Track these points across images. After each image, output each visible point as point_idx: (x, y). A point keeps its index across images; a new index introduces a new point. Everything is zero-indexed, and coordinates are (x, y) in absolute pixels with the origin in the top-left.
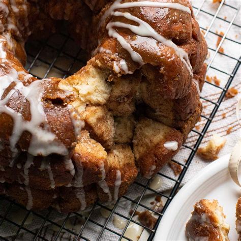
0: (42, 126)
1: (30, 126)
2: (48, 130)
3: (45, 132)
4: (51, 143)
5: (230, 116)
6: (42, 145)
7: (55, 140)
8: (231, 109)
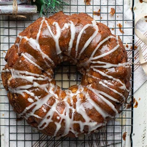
0: (90, 121)
1: (86, 124)
2: (93, 121)
3: (92, 123)
4: (96, 125)
5: (138, 57)
6: (93, 127)
7: (97, 124)
8: (137, 54)
